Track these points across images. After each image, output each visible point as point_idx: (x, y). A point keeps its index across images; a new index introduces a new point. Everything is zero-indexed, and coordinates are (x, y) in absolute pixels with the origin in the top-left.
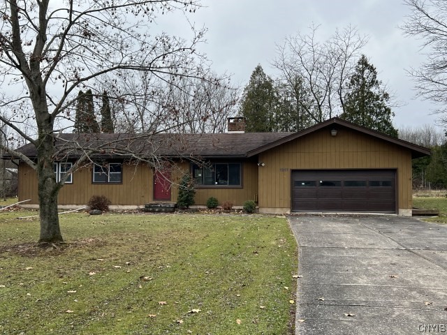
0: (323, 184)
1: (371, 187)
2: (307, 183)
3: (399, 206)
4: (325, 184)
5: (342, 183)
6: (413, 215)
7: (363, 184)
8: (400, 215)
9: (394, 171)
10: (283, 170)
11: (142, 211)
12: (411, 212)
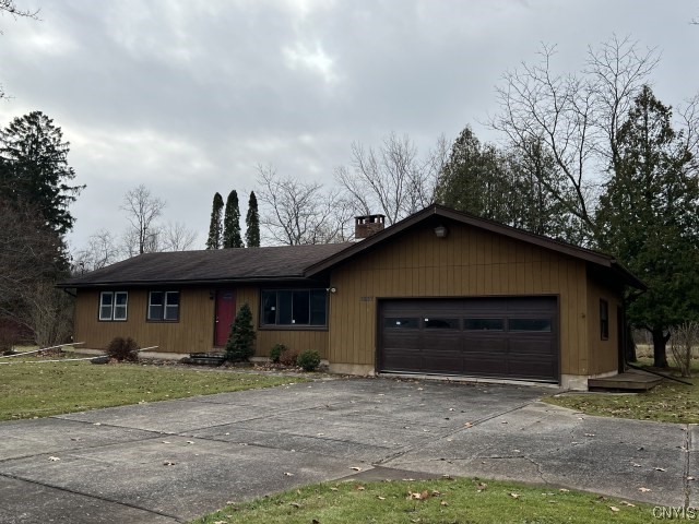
0: (429, 324)
1: (513, 332)
2: (404, 322)
3: (564, 369)
4: (432, 323)
5: (461, 323)
6: (591, 389)
7: (498, 325)
8: (565, 387)
9: (553, 299)
10: (365, 299)
11: (185, 362)
12: (586, 383)
